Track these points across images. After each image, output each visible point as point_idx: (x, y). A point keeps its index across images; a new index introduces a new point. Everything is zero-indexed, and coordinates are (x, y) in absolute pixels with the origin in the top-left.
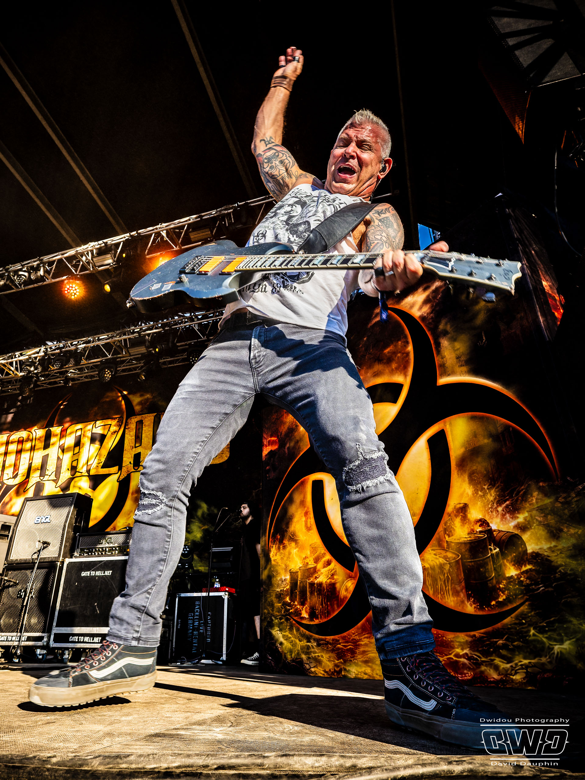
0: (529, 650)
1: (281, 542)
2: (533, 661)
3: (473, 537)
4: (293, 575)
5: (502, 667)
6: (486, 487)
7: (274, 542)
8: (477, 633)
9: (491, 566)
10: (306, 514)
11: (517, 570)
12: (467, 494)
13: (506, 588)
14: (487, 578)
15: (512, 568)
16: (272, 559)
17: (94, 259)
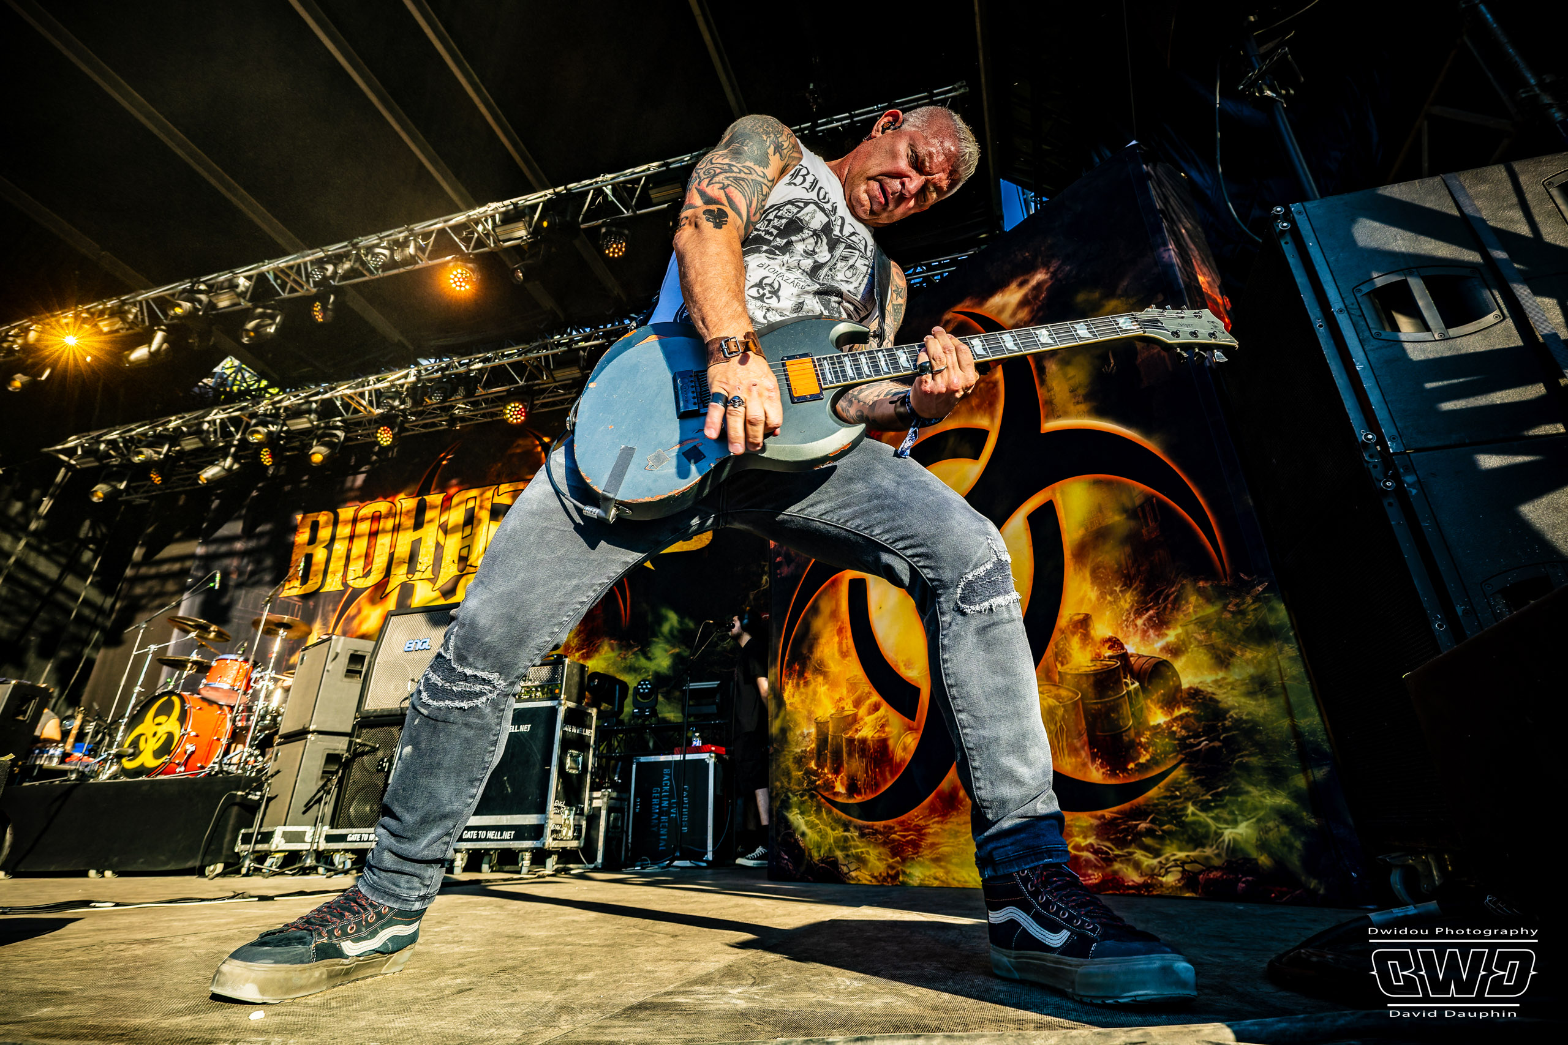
0: (1185, 837)
1: (801, 674)
2: (1192, 854)
3: (1098, 666)
4: (821, 726)
5: (1146, 863)
6: (1118, 589)
7: (790, 676)
8: (1108, 813)
9: (1126, 709)
10: (840, 631)
11: (1166, 715)
12: (1089, 599)
13: (1150, 743)
14: (1121, 727)
15: (1159, 712)
16: (788, 702)
17: (497, 230)
